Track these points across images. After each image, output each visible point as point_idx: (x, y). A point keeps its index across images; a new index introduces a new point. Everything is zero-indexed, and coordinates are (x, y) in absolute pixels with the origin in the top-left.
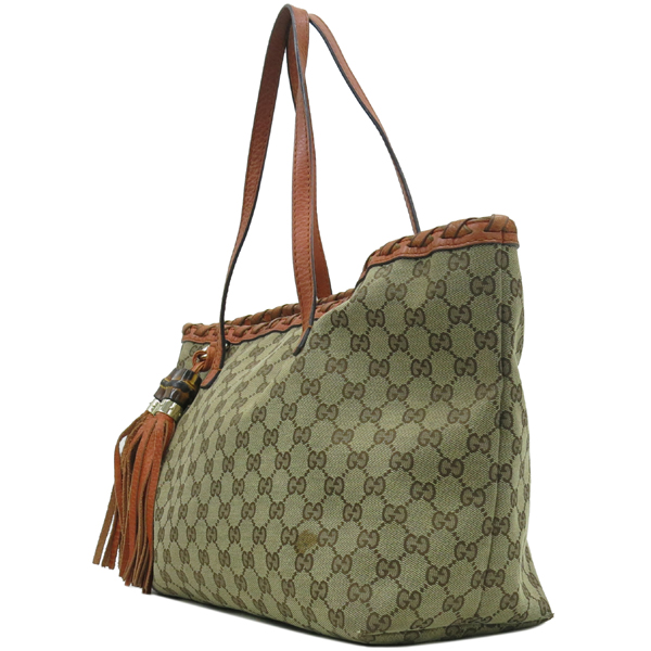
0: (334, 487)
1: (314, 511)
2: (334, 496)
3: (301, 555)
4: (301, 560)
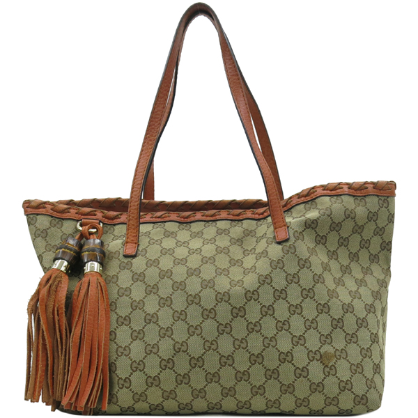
0: (337, 324)
1: (326, 339)
2: (338, 329)
3: (327, 366)
4: (327, 369)
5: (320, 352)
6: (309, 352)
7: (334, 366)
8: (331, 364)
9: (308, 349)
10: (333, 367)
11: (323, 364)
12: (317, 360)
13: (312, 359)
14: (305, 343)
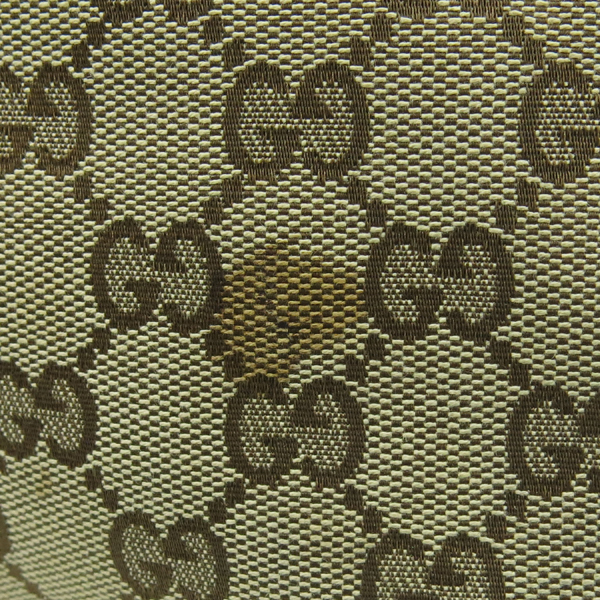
3: (271, 388)
5: (208, 248)
6: (107, 238)
7: (340, 392)
8: (307, 372)
9: (100, 210)
10: (325, 405)
11: (234, 366)
12: (182, 325)
13: (128, 303)
14: (82, 148)
